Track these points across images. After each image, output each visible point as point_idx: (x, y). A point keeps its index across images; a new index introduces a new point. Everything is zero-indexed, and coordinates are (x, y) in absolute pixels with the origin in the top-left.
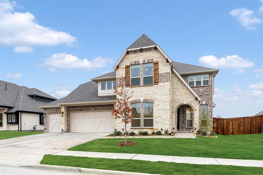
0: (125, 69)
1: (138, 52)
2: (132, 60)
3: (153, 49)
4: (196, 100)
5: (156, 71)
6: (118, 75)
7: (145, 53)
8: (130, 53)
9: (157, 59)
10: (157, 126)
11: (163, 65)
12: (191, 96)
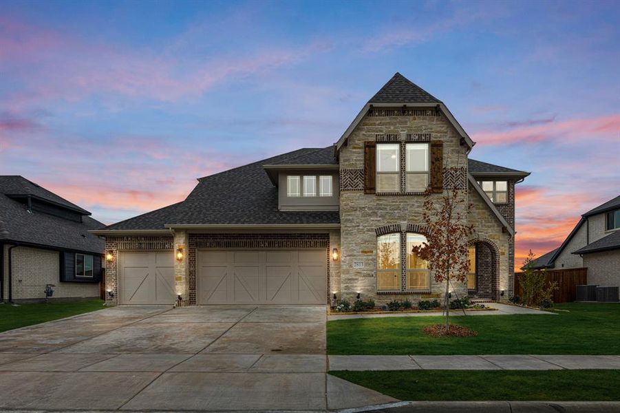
0: (363, 150)
1: (396, 112)
2: (382, 131)
3: (430, 112)
4: (503, 232)
5: (437, 163)
6: (345, 161)
7: (411, 118)
8: (377, 114)
9: (439, 135)
10: (438, 288)
11: (453, 150)
12: (493, 223)
